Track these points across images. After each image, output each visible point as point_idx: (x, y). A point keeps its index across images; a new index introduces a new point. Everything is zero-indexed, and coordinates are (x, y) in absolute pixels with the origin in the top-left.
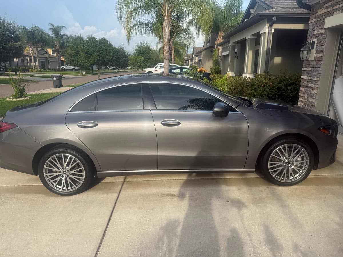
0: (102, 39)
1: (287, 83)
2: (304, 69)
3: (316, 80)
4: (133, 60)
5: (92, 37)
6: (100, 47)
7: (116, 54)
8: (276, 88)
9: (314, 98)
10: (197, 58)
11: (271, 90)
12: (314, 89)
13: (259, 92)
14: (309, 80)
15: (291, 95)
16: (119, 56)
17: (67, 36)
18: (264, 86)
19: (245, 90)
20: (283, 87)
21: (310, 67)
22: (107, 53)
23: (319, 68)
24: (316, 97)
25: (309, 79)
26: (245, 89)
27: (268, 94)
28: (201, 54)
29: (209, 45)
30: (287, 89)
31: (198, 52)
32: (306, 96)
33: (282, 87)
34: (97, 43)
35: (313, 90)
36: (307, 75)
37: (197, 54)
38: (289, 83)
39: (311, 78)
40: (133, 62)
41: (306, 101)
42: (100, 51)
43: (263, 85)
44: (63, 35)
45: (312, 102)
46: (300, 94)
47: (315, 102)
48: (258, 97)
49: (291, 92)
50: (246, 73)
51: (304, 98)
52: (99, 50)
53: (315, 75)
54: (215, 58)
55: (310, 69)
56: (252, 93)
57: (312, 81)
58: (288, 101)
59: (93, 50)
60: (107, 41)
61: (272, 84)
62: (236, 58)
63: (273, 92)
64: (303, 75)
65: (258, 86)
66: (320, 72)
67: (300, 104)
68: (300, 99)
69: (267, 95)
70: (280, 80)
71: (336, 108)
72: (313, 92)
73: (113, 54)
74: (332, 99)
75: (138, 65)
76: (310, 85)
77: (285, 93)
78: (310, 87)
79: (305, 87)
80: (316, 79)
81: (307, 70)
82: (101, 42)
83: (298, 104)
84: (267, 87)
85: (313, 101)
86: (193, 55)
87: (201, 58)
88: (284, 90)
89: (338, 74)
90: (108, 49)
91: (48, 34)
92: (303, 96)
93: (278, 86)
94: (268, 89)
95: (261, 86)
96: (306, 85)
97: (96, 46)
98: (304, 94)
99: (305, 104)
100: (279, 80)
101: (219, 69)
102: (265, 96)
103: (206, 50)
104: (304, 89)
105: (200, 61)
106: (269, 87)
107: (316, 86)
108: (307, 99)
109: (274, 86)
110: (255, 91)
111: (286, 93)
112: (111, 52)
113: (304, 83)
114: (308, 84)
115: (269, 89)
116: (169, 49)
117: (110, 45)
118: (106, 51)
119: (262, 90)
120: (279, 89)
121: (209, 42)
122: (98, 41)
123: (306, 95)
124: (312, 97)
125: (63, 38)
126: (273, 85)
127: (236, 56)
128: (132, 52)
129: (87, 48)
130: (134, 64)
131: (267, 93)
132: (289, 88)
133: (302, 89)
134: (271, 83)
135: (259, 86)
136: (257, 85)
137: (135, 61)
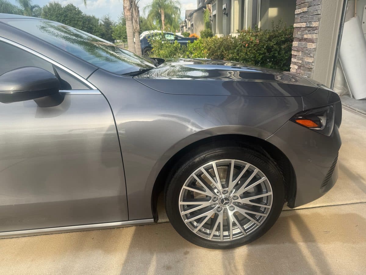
0: (69, 5)
1: (280, 39)
2: (297, 11)
3: (313, 26)
4: (118, 30)
5: (55, 4)
6: (66, 16)
7: (87, 23)
8: (265, 47)
9: (312, 55)
10: (190, 22)
11: (258, 52)
12: (311, 41)
13: (242, 54)
14: (304, 29)
15: (286, 56)
16: (91, 26)
17: (38, 7)
18: (248, 47)
19: (226, 54)
20: (275, 46)
21: (305, 7)
22: (76, 22)
23: (317, 6)
24: (314, 55)
25: (305, 26)
26: (225, 52)
27: (255, 57)
28: (192, 18)
29: (201, 5)
30: (280, 48)
31: (190, 15)
32: (300, 55)
33: (272, 47)
34: (61, 10)
35: (310, 43)
36: (302, 21)
37: (189, 18)
38: (283, 39)
39: (307, 24)
40: (118, 33)
41: (300, 62)
42: (67, 20)
43: (247, 45)
44: (34, 7)
45: (309, 63)
46: (293, 53)
47: (313, 62)
48: (242, 62)
49: (285, 53)
50: (233, 33)
51: (298, 57)
52: (64, 19)
53: (313, 19)
54: (207, 20)
55: (305, 9)
56: (235, 58)
57: (309, 29)
58: (282, 65)
59: (58, 19)
60: (74, 8)
61: (260, 42)
62: (226, 15)
63: (260, 54)
64: (296, 21)
65: (241, 47)
66: (319, 13)
67: (294, 68)
68: (293, 60)
69: (253, 59)
70: (270, 36)
71: (344, 70)
72: (311, 46)
73: (84, 23)
74: (340, 56)
75: (124, 37)
76: (305, 36)
77: (277, 54)
78: (306, 40)
79: (300, 41)
80: (314, 24)
81: (301, 12)
82: (67, 9)
83: (291, 68)
84: (253, 47)
85: (310, 60)
86: (186, 20)
87: (193, 22)
88: (276, 50)
89: (348, 14)
90: (76, 17)
91: (15, 7)
92: (296, 55)
93: (266, 45)
94: (254, 50)
95: (245, 47)
96: (300, 37)
97: (61, 15)
98: (298, 51)
99: (299, 67)
100: (268, 36)
101: (210, 33)
102: (250, 61)
103: (197, 12)
104: (297, 44)
105: (192, 25)
106: (255, 47)
107: (314, 36)
108: (302, 59)
109: (262, 45)
110: (238, 54)
111: (279, 54)
112: (80, 21)
113: (297, 34)
114: (303, 35)
115: (256, 50)
116: (130, 6)
117: (79, 12)
118: (74, 20)
119: (246, 52)
120: (269, 49)
121: (201, 2)
122: (62, 9)
123: (300, 52)
124: (309, 56)
125: (34, 10)
126: (260, 44)
127: (225, 13)
128: (118, 22)
129: (50, 17)
130: (119, 35)
131: (252, 56)
132: (283, 47)
133: (295, 44)
134: (258, 41)
135: (243, 47)
136: (240, 45)
137: (119, 31)
